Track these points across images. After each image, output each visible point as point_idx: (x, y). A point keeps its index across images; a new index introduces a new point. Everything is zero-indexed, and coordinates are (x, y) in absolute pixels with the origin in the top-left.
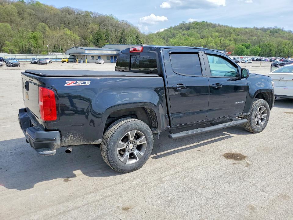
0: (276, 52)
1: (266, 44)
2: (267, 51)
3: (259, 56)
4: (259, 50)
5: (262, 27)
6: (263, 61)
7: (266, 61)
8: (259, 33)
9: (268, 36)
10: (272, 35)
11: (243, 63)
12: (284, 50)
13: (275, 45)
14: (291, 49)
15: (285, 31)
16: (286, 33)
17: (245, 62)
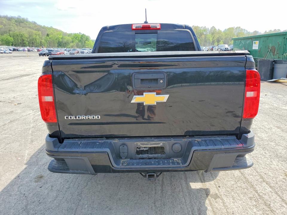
0: (29, 42)
1: (17, 33)
2: (19, 41)
3: (12, 45)
4: (11, 39)
5: (5, 15)
6: (21, 51)
7: (23, 51)
8: (4, 22)
9: (15, 25)
10: (19, 25)
11: (2, 53)
12: (36, 40)
13: (27, 35)
14: (42, 40)
15: (30, 22)
16: (31, 23)
17: (5, 53)
